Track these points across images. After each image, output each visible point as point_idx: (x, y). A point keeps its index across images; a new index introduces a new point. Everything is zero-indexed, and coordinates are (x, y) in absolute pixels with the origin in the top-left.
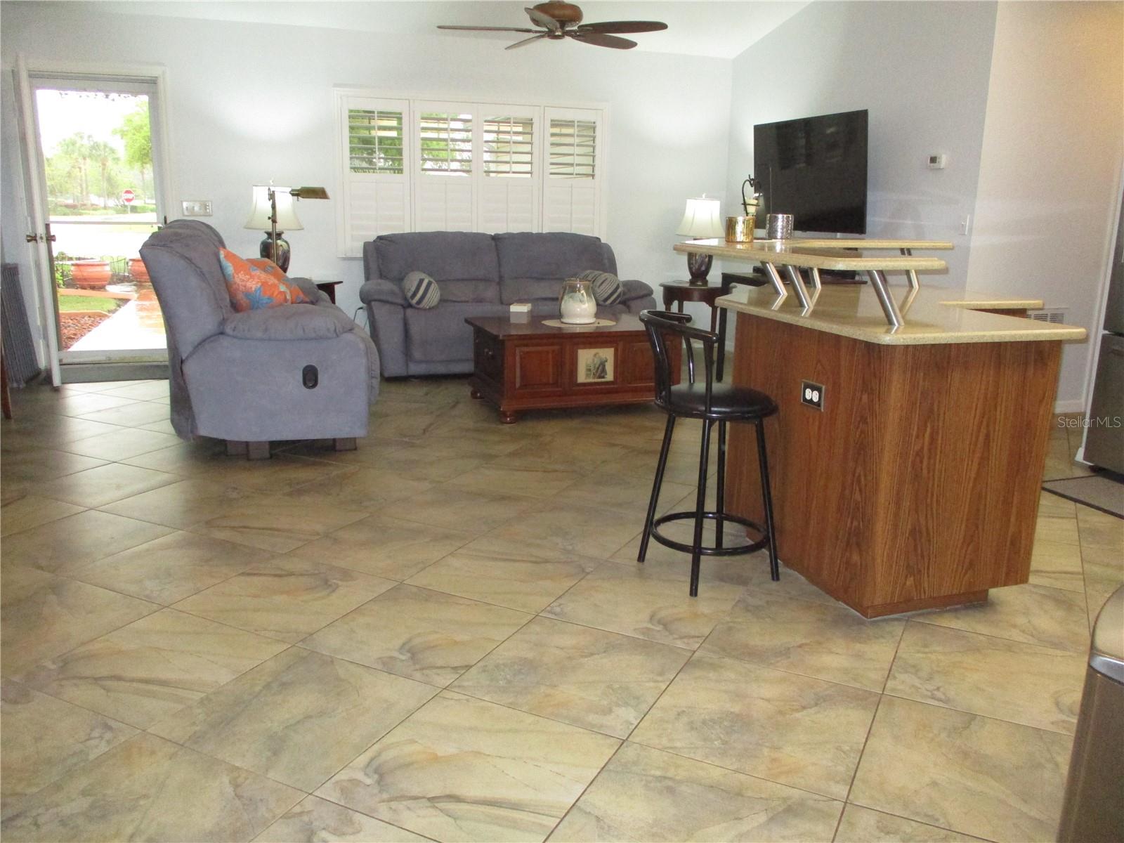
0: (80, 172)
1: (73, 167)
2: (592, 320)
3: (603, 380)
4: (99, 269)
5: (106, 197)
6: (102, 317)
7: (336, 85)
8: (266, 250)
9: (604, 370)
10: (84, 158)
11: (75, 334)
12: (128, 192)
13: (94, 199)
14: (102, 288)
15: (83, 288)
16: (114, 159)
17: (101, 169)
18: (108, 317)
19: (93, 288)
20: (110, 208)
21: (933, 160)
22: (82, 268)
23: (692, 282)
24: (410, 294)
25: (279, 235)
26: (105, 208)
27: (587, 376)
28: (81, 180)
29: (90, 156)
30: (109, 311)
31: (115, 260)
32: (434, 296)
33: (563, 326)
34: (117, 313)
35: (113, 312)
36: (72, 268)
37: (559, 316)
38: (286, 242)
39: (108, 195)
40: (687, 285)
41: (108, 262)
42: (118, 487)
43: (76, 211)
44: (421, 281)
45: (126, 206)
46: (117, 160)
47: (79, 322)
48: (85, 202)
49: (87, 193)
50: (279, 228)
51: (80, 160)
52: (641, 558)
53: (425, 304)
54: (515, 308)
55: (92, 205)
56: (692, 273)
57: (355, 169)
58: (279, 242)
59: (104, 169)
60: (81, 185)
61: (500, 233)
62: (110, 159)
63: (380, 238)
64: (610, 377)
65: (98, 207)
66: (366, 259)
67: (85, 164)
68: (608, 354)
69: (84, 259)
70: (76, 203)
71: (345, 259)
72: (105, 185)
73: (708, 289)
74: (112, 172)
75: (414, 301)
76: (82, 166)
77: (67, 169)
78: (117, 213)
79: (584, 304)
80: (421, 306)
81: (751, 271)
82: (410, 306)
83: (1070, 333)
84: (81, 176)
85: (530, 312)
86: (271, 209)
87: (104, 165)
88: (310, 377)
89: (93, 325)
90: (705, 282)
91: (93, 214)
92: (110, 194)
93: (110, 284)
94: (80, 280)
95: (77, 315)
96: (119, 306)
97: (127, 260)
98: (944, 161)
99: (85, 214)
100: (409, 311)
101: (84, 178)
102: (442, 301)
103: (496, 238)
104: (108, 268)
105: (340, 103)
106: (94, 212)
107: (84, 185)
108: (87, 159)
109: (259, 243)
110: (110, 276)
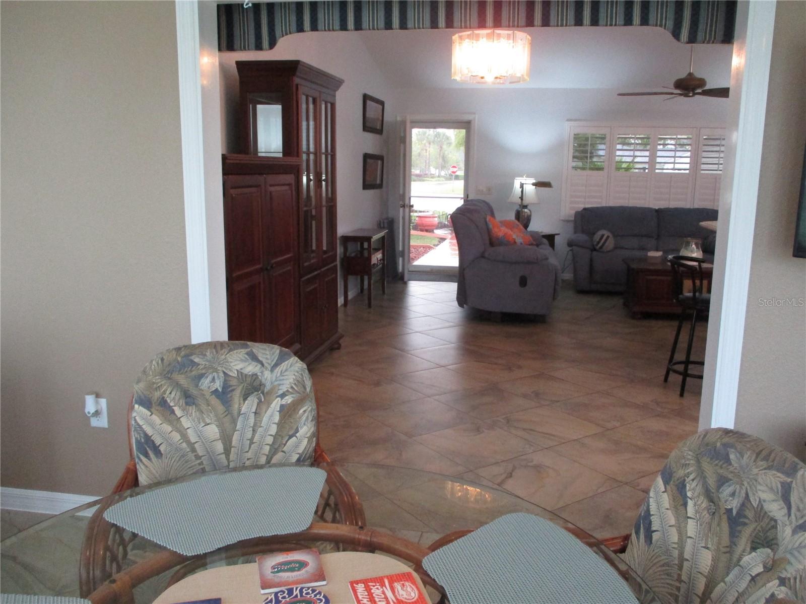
0: (426, 152)
1: (422, 150)
4: (431, 219)
5: (440, 169)
6: (430, 248)
7: (568, 120)
8: (518, 215)
10: (430, 144)
11: (415, 257)
12: (454, 167)
13: (433, 170)
14: (431, 231)
15: (422, 230)
16: (448, 143)
17: (439, 150)
18: (433, 248)
19: (427, 231)
20: (442, 176)
22: (423, 219)
24: (595, 243)
25: (525, 207)
26: (439, 176)
28: (426, 158)
29: (433, 142)
30: (434, 245)
31: (441, 214)
32: (610, 244)
34: (439, 246)
35: (437, 245)
36: (417, 219)
38: (530, 210)
39: (442, 168)
41: (437, 215)
42: (430, 325)
43: (421, 178)
44: (603, 236)
45: (452, 175)
46: (450, 144)
47: (418, 251)
48: (427, 172)
49: (429, 166)
50: (525, 203)
51: (427, 144)
52: (666, 380)
53: (604, 248)
54: (652, 254)
55: (431, 174)
57: (575, 168)
58: (526, 210)
59: (440, 151)
60: (426, 161)
61: (662, 207)
62: (445, 143)
63: (585, 209)
65: (435, 176)
66: (575, 221)
67: (429, 147)
69: (424, 212)
70: (422, 173)
71: (564, 221)
72: (441, 161)
74: (446, 152)
75: (598, 247)
76: (428, 148)
77: (419, 151)
78: (446, 180)
80: (601, 250)
82: (595, 250)
84: (426, 155)
85: (660, 257)
86: (521, 193)
87: (441, 147)
88: (523, 282)
89: (425, 252)
91: (431, 181)
92: (443, 167)
93: (436, 229)
94: (420, 225)
95: (418, 246)
96: (440, 242)
97: (448, 214)
99: (427, 180)
100: (595, 253)
101: (428, 156)
102: (616, 248)
103: (658, 211)
104: (436, 219)
105: (569, 130)
106: (431, 179)
107: (427, 162)
108: (432, 144)
109: (515, 211)
110: (437, 224)
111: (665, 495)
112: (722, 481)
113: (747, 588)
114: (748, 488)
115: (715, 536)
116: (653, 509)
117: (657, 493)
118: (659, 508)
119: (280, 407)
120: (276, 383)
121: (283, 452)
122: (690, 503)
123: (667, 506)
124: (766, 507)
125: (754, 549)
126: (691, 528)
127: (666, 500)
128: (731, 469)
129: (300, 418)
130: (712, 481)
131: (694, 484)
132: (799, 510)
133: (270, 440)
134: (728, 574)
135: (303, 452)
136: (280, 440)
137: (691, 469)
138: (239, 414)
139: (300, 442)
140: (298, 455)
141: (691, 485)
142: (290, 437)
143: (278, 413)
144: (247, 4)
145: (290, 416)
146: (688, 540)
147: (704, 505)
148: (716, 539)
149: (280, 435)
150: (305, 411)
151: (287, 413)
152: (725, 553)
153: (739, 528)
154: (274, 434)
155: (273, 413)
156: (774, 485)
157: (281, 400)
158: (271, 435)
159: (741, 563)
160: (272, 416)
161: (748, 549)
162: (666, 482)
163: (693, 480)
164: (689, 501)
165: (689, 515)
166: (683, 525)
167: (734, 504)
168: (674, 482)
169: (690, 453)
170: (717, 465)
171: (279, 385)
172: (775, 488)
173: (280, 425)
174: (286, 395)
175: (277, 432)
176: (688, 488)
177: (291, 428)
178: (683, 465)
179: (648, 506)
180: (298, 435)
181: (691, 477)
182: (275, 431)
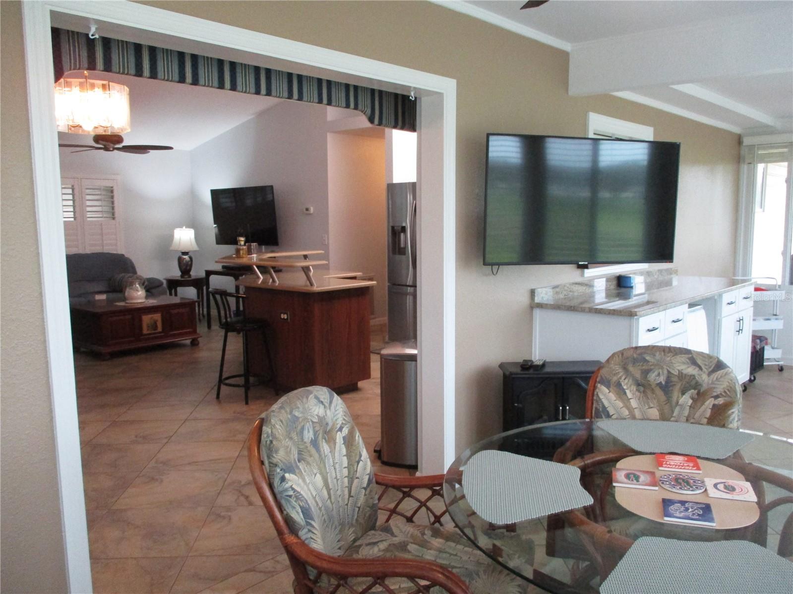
2: (143, 300)
3: (156, 331)
9: (156, 326)
21: (307, 210)
23: (182, 276)
27: (148, 330)
33: (127, 305)
37: (124, 299)
40: (180, 278)
54: (97, 297)
56: (181, 271)
64: (160, 329)
68: (157, 317)
73: (192, 280)
79: (139, 292)
81: (221, 267)
83: (369, 284)
85: (108, 299)
90: (190, 276)
98: (312, 210)
111: (611, 394)
112: (646, 373)
113: (689, 412)
114: (668, 368)
115: (653, 400)
116: (606, 403)
117: (605, 395)
118: (610, 402)
119: (343, 440)
120: (335, 418)
121: (357, 478)
122: (628, 392)
123: (615, 399)
124: (684, 372)
125: (683, 394)
126: (634, 403)
127: (612, 396)
128: (651, 364)
129: (358, 443)
130: (638, 375)
131: (626, 381)
132: (706, 365)
133: (345, 472)
134: (673, 412)
135: (370, 472)
136: (352, 467)
137: (622, 374)
138: (325, 456)
139: (366, 465)
140: (368, 476)
141: (624, 382)
142: (358, 462)
143: (343, 445)
144: (92, 35)
145: (352, 445)
146: (635, 410)
147: (635, 389)
148: (655, 401)
149: (351, 465)
150: (358, 436)
151: (349, 441)
152: (666, 404)
153: (671, 388)
154: (347, 466)
155: (340, 447)
156: (684, 361)
157: (341, 433)
158: (345, 468)
159: (680, 403)
160: (340, 450)
161: (680, 395)
162: (608, 387)
163: (625, 379)
164: (627, 391)
165: (629, 398)
166: (628, 404)
167: (662, 379)
168: (613, 385)
169: (616, 366)
170: (639, 366)
171: (336, 420)
172: (685, 362)
173: (348, 455)
174: (343, 427)
175: (348, 463)
176: (623, 385)
177: (356, 455)
178: (615, 374)
179: (603, 403)
180: (362, 458)
181: (623, 378)
182: (347, 463)
